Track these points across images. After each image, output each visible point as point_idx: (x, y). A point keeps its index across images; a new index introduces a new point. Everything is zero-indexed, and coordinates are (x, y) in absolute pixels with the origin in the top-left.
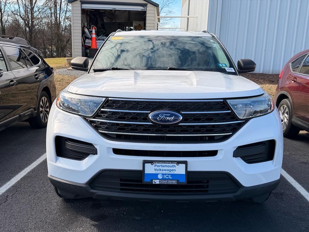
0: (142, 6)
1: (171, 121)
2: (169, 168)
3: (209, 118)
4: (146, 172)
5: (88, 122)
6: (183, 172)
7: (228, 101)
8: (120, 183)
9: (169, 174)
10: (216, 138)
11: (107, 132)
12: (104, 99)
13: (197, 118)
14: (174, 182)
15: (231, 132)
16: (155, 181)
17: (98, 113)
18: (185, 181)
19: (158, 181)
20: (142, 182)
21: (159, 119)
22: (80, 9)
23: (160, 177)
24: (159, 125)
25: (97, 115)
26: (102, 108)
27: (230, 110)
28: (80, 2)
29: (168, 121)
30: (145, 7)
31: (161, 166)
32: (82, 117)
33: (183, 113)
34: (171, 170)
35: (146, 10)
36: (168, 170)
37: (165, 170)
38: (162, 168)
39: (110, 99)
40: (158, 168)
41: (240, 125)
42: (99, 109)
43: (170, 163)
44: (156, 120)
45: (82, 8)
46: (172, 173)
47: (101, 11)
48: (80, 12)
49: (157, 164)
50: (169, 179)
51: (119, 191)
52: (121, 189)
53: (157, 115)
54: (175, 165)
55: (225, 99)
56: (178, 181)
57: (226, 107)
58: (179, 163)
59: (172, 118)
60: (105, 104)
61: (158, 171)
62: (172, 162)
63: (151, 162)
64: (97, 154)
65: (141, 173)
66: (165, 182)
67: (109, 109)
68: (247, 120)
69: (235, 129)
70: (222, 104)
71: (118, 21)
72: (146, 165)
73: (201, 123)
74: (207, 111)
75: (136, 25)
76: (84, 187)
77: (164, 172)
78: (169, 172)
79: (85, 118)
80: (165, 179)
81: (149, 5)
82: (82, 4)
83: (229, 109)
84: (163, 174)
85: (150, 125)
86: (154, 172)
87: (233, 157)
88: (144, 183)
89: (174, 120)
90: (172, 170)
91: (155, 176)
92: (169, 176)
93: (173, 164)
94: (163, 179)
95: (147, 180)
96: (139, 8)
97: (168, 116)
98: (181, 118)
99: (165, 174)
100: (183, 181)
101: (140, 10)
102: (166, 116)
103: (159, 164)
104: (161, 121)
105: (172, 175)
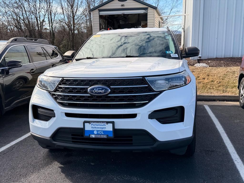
0: (144, 10)
1: (102, 93)
2: (102, 127)
3: (131, 91)
4: (86, 129)
5: (51, 95)
6: (111, 129)
7: (146, 78)
8: (72, 137)
9: (101, 131)
10: (136, 105)
11: (63, 102)
12: (61, 78)
13: (122, 91)
14: (105, 137)
15: (147, 101)
16: (92, 135)
17: (57, 88)
18: (112, 136)
19: (94, 135)
20: (83, 137)
21: (94, 92)
22: (98, 15)
23: (96, 133)
24: (95, 96)
25: (56, 90)
26: (59, 85)
27: (147, 85)
28: (98, 10)
29: (100, 93)
30: (147, 10)
31: (95, 125)
32: (48, 91)
33: (111, 87)
34: (102, 128)
35: (148, 12)
36: (101, 128)
37: (99, 128)
38: (96, 126)
39: (64, 78)
40: (94, 126)
41: (155, 96)
42: (58, 86)
43: (102, 122)
44: (92, 92)
45: (100, 14)
46: (103, 130)
47: (115, 16)
48: (98, 18)
49: (93, 124)
50: (101, 134)
51: (71, 143)
52: (73, 142)
53: (93, 89)
54: (105, 124)
55: (144, 77)
56: (108, 135)
57: (145, 83)
58: (108, 123)
59: (103, 91)
60: (61, 82)
61: (94, 129)
62: (103, 122)
63: (89, 122)
64: (55, 117)
65: (83, 130)
66: (99, 136)
67: (64, 85)
68: (161, 92)
69: (151, 98)
70: (141, 80)
71: (130, 23)
72: (86, 124)
73: (124, 94)
74: (129, 86)
75: (143, 24)
76: (49, 140)
77: (98, 129)
78: (101, 129)
79: (50, 92)
80: (99, 134)
81: (149, 8)
82: (100, 11)
83: (147, 83)
84: (97, 131)
85: (89, 97)
86: (91, 129)
87: (149, 118)
88: (85, 137)
89: (105, 92)
90: (104, 128)
91: (92, 132)
92: (101, 132)
93: (104, 124)
94: (97, 134)
95: (86, 135)
96: (142, 12)
97: (100, 90)
98: (110, 91)
99: (99, 131)
100: (111, 135)
101: (143, 13)
102: (99, 90)
103: (95, 124)
104: (96, 93)
105: (104, 131)
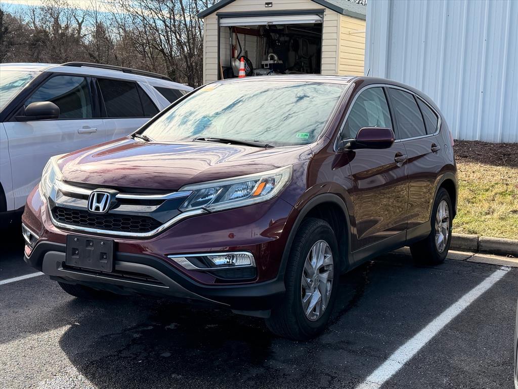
0: (317, 15)
22: (216, 27)
28: (216, 15)
35: (323, 21)
45: (221, 25)
81: (328, 12)
82: (221, 18)
96: (311, 19)
101: (314, 22)
